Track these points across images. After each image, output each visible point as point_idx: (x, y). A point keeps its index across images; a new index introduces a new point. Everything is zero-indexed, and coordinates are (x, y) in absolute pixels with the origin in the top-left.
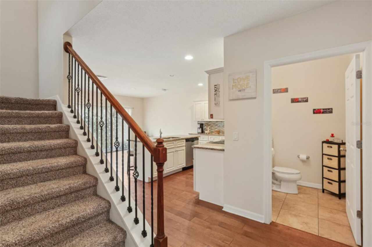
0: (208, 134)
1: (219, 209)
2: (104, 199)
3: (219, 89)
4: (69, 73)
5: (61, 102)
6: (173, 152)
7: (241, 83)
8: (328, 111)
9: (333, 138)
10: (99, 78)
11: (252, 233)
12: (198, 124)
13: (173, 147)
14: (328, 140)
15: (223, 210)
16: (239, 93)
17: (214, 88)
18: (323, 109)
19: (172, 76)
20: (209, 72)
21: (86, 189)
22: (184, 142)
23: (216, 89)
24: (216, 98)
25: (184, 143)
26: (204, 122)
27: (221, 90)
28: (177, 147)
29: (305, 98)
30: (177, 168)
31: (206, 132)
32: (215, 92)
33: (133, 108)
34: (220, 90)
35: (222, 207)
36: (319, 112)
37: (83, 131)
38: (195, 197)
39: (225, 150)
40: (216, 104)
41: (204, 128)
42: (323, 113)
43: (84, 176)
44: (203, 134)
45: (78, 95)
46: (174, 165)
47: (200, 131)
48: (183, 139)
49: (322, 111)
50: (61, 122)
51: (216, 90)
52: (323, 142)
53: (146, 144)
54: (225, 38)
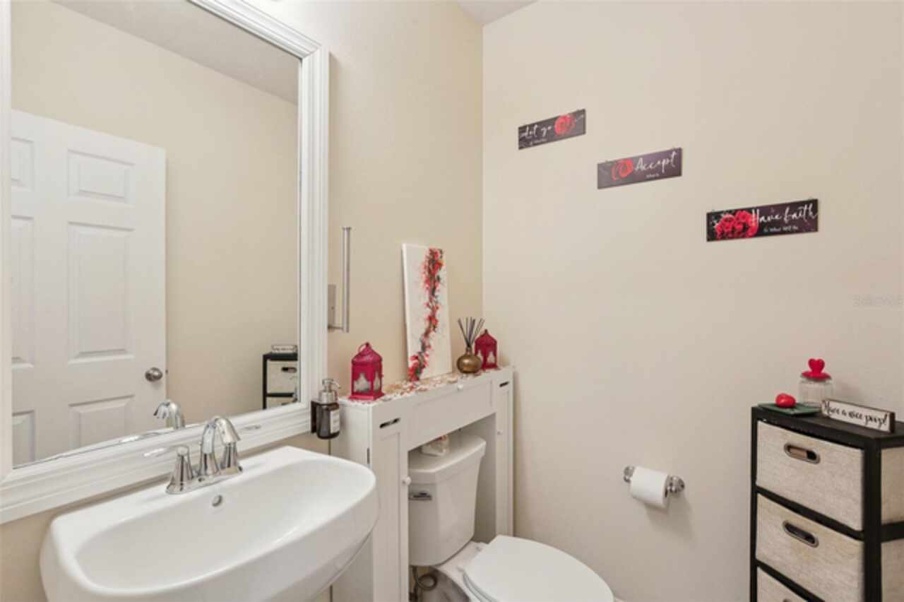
8: (792, 222)
9: (815, 386)
14: (791, 403)
18: (765, 210)
29: (666, 154)
36: (739, 227)
42: (761, 231)
49: (755, 220)
52: (760, 414)
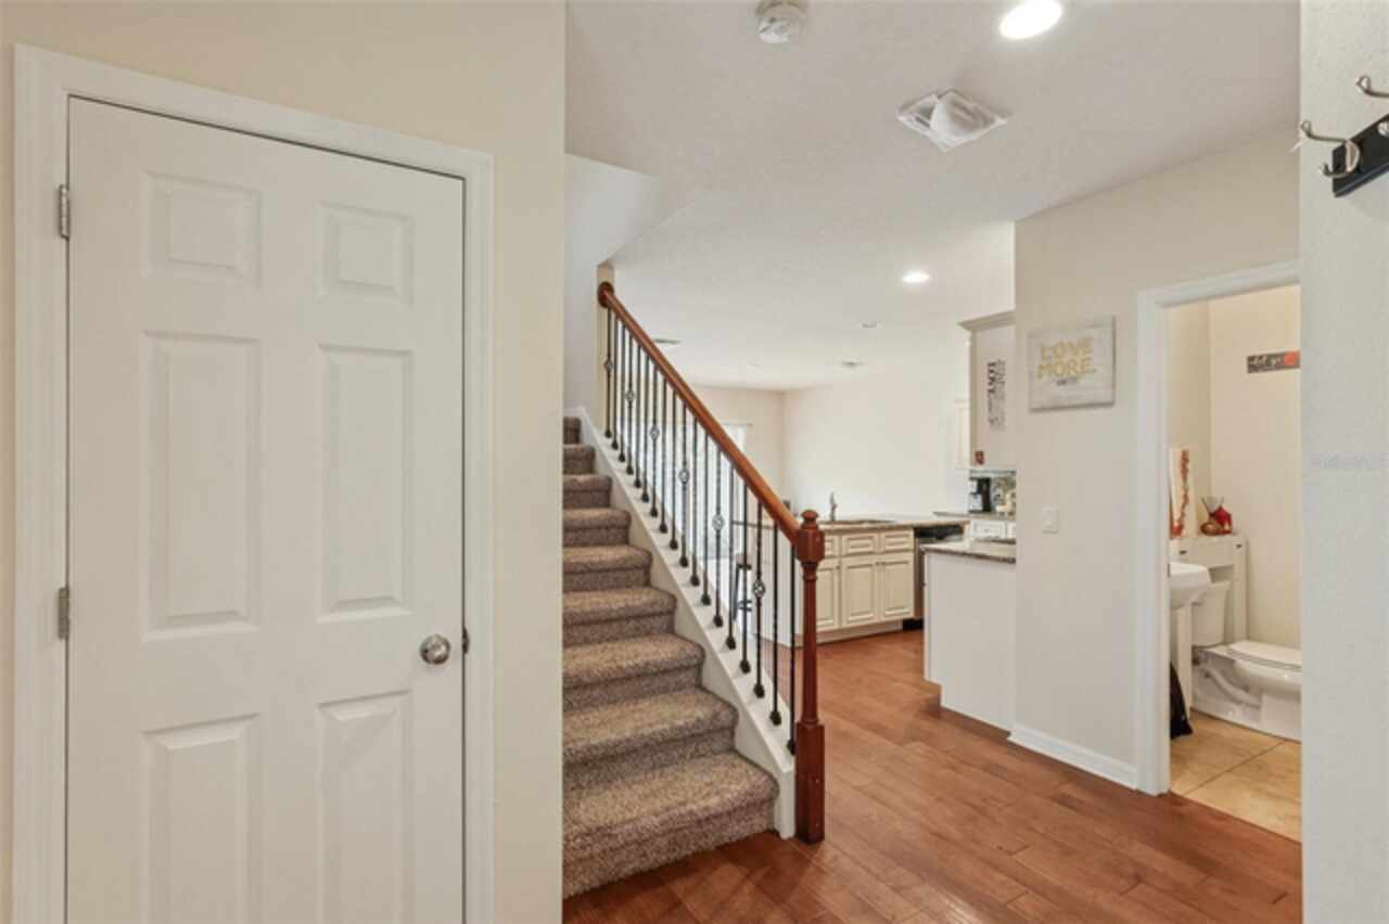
0: (1006, 515)
1: (998, 737)
2: (691, 642)
3: (1002, 375)
4: (609, 355)
5: (590, 422)
6: (870, 565)
7: (1066, 360)
10: (659, 346)
11: (1081, 802)
12: (972, 479)
13: (870, 549)
15: (1011, 739)
16: (1062, 387)
17: (986, 371)
19: (872, 326)
20: (973, 326)
21: (653, 615)
22: (907, 536)
23: (992, 375)
24: (994, 401)
25: (909, 540)
26: (994, 472)
27: (1009, 377)
28: (882, 549)
30: (884, 619)
31: (999, 508)
32: (990, 384)
33: (750, 425)
34: (1005, 378)
35: (1008, 734)
37: (641, 491)
38: (927, 700)
39: (1018, 561)
40: (992, 421)
41: (993, 495)
43: (646, 590)
44: (986, 515)
45: (630, 407)
46: (872, 605)
47: (978, 503)
48: (904, 527)
50: (591, 469)
51: (993, 379)
53: (781, 523)
54: (1017, 222)
